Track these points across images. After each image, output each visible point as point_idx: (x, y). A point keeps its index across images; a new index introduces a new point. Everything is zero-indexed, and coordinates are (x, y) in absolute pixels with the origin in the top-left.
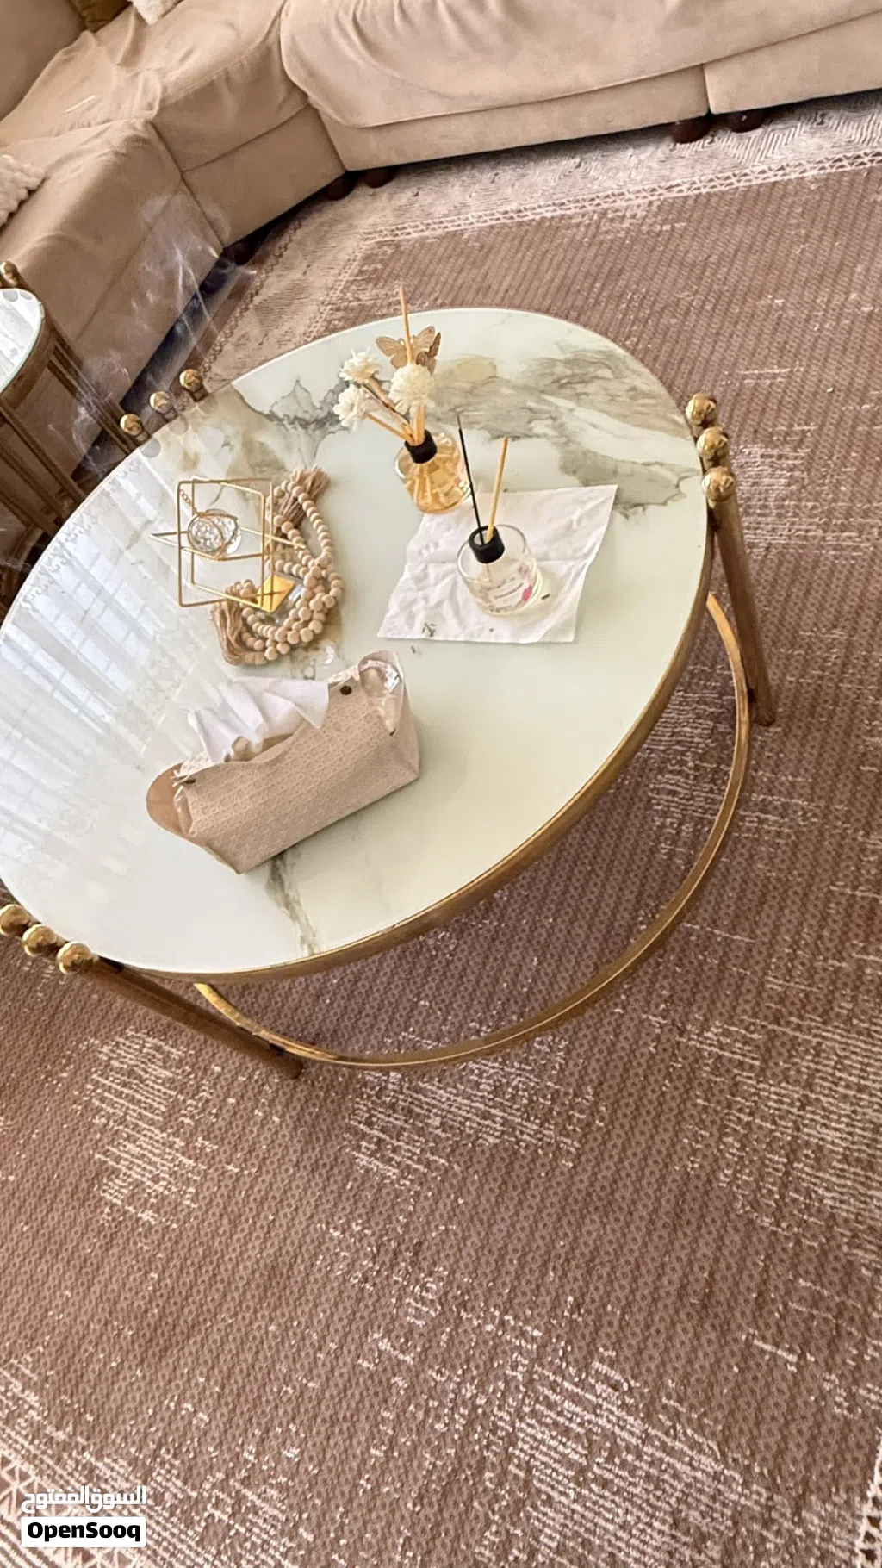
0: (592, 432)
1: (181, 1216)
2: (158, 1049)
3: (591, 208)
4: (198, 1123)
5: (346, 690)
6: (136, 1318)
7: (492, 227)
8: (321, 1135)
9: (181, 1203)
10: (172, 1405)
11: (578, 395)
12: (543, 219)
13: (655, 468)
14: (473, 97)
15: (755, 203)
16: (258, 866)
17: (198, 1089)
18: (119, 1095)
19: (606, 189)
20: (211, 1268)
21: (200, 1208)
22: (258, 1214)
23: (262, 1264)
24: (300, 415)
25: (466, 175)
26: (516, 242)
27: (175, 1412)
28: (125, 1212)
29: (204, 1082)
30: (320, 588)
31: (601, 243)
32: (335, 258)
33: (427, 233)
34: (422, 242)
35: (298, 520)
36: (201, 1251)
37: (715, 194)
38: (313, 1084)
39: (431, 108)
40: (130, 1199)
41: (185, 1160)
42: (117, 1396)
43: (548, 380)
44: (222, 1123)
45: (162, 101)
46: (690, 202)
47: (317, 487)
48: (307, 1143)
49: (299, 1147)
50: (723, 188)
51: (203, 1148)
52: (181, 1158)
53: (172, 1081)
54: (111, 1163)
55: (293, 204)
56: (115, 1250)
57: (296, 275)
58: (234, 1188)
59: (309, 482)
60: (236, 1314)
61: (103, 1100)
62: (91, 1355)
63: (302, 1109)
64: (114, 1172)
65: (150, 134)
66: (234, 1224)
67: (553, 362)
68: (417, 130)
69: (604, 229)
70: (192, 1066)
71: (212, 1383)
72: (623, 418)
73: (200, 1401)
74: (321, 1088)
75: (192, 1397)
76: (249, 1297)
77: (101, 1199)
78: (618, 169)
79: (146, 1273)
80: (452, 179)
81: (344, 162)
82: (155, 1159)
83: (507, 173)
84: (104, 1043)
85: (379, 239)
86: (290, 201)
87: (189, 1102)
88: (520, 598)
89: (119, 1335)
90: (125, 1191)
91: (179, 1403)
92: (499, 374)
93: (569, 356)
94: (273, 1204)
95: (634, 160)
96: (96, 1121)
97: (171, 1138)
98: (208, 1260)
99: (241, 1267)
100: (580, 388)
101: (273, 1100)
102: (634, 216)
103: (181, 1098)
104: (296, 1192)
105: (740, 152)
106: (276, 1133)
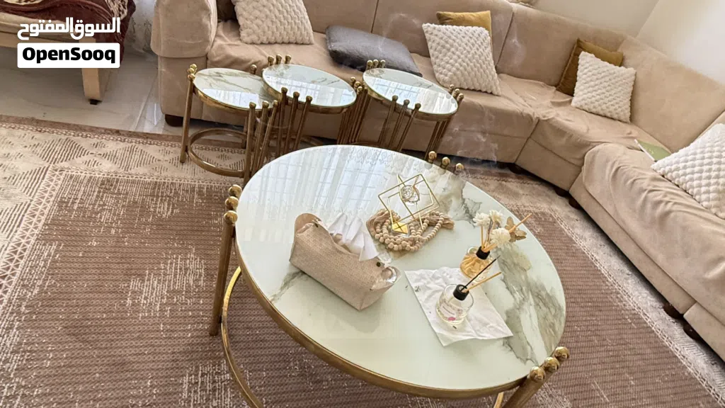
0: (527, 316)
1: (134, 315)
2: (200, 276)
3: (616, 287)
4: (176, 304)
5: (378, 264)
6: (84, 316)
7: (584, 253)
8: (190, 356)
9: (139, 313)
10: (50, 348)
11: (538, 305)
12: (600, 271)
13: (529, 348)
14: (623, 222)
15: (663, 352)
16: (295, 267)
17: (190, 298)
18: (176, 269)
19: (627, 289)
20: (115, 337)
21: (140, 321)
22: (146, 346)
23: (125, 358)
24: (470, 209)
25: (596, 234)
26: (585, 265)
27: (47, 351)
28: (127, 293)
29: (194, 299)
30: (411, 243)
31: (607, 298)
32: (536, 202)
33: (566, 230)
34: (562, 230)
35: (431, 225)
36: (122, 330)
37: (655, 334)
38: (210, 343)
39: (610, 209)
40: (134, 292)
41: (158, 307)
42: (47, 324)
43: (537, 291)
44: (179, 314)
45: (549, 119)
46: (645, 325)
47: (447, 226)
48: (184, 352)
49: (181, 349)
50: (660, 336)
51: (166, 311)
52: (158, 304)
53: (189, 286)
54: (146, 278)
55: (545, 179)
56: (110, 296)
57: (521, 192)
58: (154, 331)
59: (447, 222)
60: (99, 357)
61: (171, 263)
62: (62, 306)
63: (198, 344)
64: (143, 281)
65: (535, 121)
66: (139, 338)
67: (544, 289)
68: (599, 208)
69: (612, 296)
70: (198, 292)
71: (65, 361)
72: (540, 325)
73: (55, 359)
74: (210, 347)
75: (56, 355)
76: (108, 359)
77: (130, 281)
78: (637, 290)
79: (104, 312)
80: (591, 230)
81: (571, 189)
82: (154, 294)
83: (607, 249)
84: (194, 254)
85: (553, 214)
86: (545, 177)
87: (183, 297)
88: (448, 317)
89: (74, 313)
90: (136, 288)
91: (51, 351)
92: (528, 271)
93: (551, 294)
94: (152, 350)
95: (645, 295)
96: (162, 265)
97: (165, 297)
98: (118, 335)
99: (120, 350)
100: (541, 304)
101: (197, 330)
102: (624, 305)
103: (184, 293)
104: (161, 358)
105: (678, 336)
106: (184, 338)
